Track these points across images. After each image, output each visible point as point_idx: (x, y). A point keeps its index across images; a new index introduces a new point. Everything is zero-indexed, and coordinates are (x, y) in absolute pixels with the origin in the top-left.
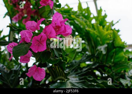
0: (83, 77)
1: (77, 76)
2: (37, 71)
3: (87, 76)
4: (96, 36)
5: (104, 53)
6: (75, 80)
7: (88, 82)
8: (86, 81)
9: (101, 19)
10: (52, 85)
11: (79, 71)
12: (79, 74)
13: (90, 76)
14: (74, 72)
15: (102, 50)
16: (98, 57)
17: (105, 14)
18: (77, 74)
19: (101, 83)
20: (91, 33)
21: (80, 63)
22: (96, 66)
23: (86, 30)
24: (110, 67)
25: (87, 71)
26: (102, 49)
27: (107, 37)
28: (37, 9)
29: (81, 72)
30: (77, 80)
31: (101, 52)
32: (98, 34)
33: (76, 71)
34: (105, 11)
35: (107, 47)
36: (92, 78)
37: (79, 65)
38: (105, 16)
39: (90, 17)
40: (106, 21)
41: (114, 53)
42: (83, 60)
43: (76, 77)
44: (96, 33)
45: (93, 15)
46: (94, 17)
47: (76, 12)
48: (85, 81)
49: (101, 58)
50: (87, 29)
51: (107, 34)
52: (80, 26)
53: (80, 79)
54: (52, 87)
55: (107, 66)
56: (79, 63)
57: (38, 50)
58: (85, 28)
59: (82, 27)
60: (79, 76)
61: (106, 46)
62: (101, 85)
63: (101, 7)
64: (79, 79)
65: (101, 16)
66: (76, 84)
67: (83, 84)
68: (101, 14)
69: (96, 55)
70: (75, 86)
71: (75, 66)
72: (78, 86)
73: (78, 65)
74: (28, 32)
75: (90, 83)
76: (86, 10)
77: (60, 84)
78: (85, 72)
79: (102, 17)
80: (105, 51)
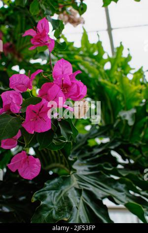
0: (96, 165)
1: (85, 162)
2: (27, 162)
3: (102, 163)
4: (115, 92)
5: (131, 123)
6: (82, 171)
7: (105, 174)
8: (102, 172)
9: (122, 63)
10: (49, 183)
11: (87, 154)
12: (88, 160)
13: (107, 163)
14: (79, 155)
15: (128, 118)
16: (117, 130)
17: (129, 55)
18: (83, 159)
19: (127, 177)
20: (108, 87)
21: (89, 139)
22: (117, 145)
23: (99, 83)
24: (139, 148)
25: (101, 155)
26: (127, 116)
27: (135, 96)
28: (11, 42)
29: (92, 156)
30: (85, 171)
31: (127, 121)
32: (120, 91)
33: (82, 153)
34: (128, 49)
35: (135, 114)
36: (110, 167)
37: (87, 143)
38: (129, 58)
39: (101, 58)
40: (129, 66)
41: (145, 123)
42: (92, 133)
43: (82, 165)
44: (117, 88)
45: (108, 55)
46: (109, 59)
47: (79, 50)
48: (100, 173)
49: (122, 131)
50: (101, 80)
51: (135, 91)
52: (88, 74)
53: (91, 169)
54: (49, 185)
55: (134, 147)
56: (86, 139)
57: (34, 128)
58: (97, 79)
59: (91, 76)
60: (88, 162)
61: (134, 111)
62: (127, 180)
63: (121, 43)
64: (89, 168)
65: (121, 57)
66: (85, 178)
67: (98, 177)
68: (122, 54)
69: (115, 125)
70: (85, 181)
71: (79, 143)
72: (89, 181)
73: (84, 143)
74: (14, 95)
75: (108, 176)
76: (95, 46)
77: (62, 180)
78: (98, 156)
79: (123, 60)
80: (133, 120)
